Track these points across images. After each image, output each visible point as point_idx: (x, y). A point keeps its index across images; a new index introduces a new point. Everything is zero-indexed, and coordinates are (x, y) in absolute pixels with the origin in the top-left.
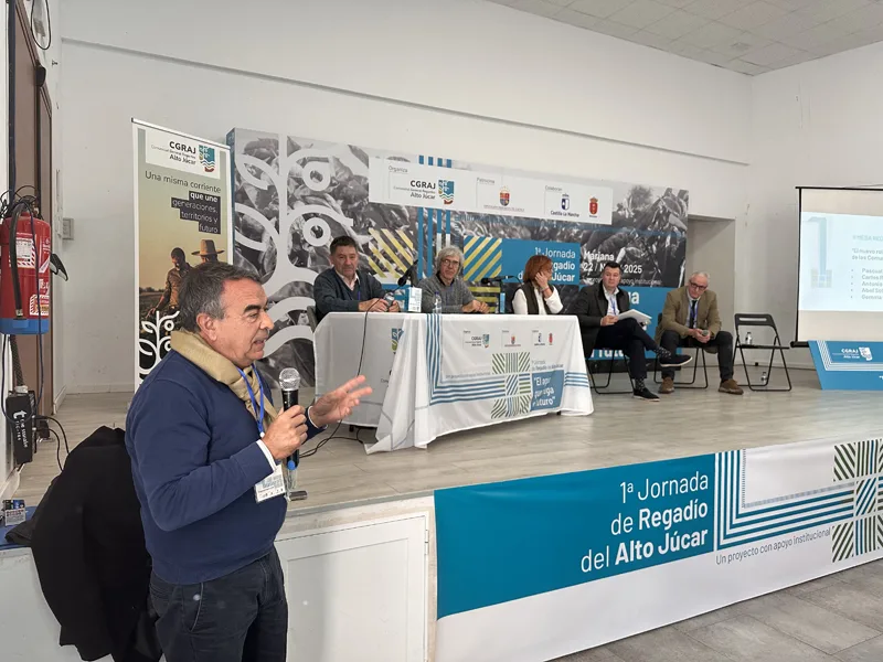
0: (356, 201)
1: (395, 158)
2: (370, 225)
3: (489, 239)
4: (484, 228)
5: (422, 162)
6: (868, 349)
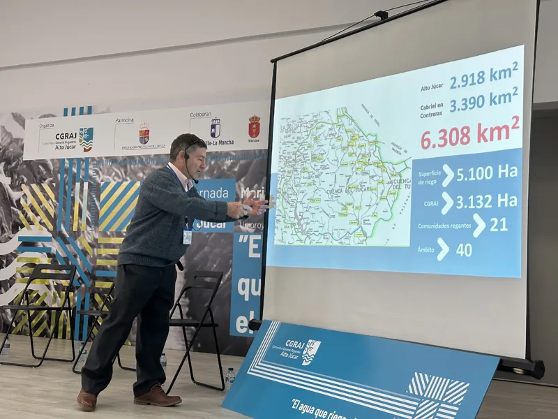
0: (14, 161)
1: (45, 116)
2: (23, 182)
3: (125, 184)
4: (121, 172)
5: (65, 114)
6: (318, 343)
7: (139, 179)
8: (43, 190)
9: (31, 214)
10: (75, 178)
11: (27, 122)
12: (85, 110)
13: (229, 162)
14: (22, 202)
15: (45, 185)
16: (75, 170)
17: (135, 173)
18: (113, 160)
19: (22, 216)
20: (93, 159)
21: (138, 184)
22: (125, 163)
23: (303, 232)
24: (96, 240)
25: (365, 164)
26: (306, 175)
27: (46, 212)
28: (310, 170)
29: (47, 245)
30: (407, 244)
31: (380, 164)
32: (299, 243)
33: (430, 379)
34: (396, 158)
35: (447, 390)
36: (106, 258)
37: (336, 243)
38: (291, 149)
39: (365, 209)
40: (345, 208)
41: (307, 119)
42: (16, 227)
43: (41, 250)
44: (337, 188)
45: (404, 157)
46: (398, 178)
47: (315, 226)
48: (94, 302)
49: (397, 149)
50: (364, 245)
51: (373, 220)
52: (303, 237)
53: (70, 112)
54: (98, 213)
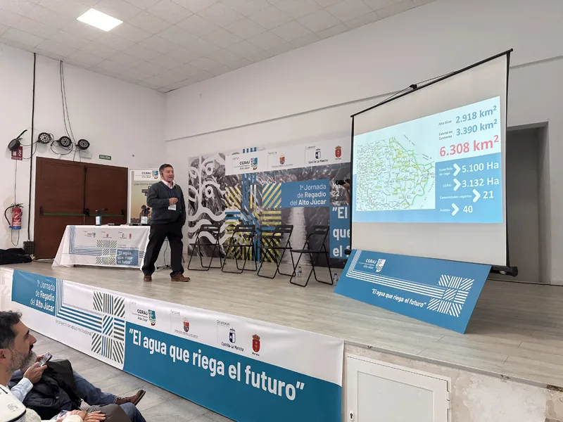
0: (221, 176)
1: (234, 154)
2: (226, 186)
3: (274, 184)
4: (271, 179)
5: (244, 152)
6: (384, 261)
7: (280, 181)
8: (235, 190)
9: (230, 201)
10: (250, 183)
11: (226, 157)
12: (253, 149)
13: (326, 171)
14: (226, 195)
15: (236, 187)
16: (249, 179)
17: (279, 179)
18: (268, 173)
19: (226, 202)
20: (258, 173)
21: (280, 184)
22: (273, 174)
23: (372, 204)
24: (261, 212)
25: (406, 166)
26: (373, 174)
27: (237, 200)
28: (375, 171)
29: (239, 216)
30: (434, 208)
31: (416, 166)
32: (370, 210)
33: (451, 278)
34: (425, 162)
35: (461, 283)
36: (266, 221)
37: (391, 209)
38: (364, 161)
39: (407, 190)
40: (396, 190)
41: (373, 145)
42: (224, 207)
43: (236, 218)
44: (391, 180)
45: (430, 161)
46: (427, 173)
47: (379, 201)
48: (262, 243)
49: (426, 157)
50: (408, 209)
51: (413, 196)
52: (372, 207)
53: (246, 151)
54: (261, 199)
